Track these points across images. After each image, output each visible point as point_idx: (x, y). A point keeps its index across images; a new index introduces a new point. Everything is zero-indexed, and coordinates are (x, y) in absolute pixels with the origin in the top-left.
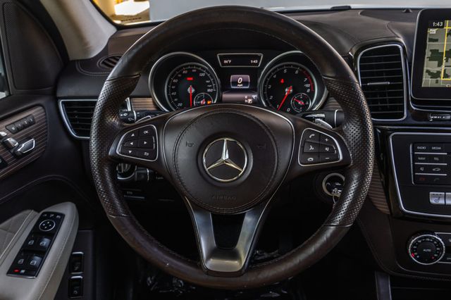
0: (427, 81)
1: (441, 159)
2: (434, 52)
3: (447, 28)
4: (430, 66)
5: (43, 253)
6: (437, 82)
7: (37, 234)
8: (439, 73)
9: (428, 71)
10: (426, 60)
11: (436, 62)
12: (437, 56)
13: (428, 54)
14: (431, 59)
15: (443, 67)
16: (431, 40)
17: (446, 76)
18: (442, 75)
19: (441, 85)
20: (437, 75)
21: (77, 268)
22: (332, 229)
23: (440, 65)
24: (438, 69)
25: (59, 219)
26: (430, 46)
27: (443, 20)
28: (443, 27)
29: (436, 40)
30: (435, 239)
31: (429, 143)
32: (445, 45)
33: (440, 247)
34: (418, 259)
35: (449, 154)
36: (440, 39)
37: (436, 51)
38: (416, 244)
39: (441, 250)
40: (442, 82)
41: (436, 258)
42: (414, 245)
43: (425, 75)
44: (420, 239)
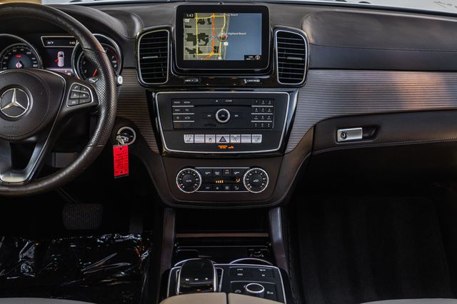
0: (187, 56)
1: (191, 110)
2: (190, 35)
3: (197, 18)
4: (188, 45)
6: (194, 56)
8: (195, 50)
9: (187, 49)
10: (185, 41)
11: (192, 42)
12: (192, 38)
13: (186, 36)
14: (188, 40)
15: (197, 45)
16: (186, 27)
17: (200, 52)
18: (197, 51)
19: (197, 59)
20: (193, 52)
22: (89, 148)
23: (195, 44)
24: (194, 47)
26: (187, 31)
27: (193, 13)
28: (194, 17)
29: (190, 27)
30: (194, 172)
31: (182, 99)
32: (196, 30)
33: (198, 177)
34: (184, 189)
35: (195, 106)
36: (193, 25)
37: (191, 34)
38: (181, 176)
39: (199, 181)
40: (198, 57)
41: (196, 187)
42: (179, 177)
43: (185, 51)
44: (184, 172)
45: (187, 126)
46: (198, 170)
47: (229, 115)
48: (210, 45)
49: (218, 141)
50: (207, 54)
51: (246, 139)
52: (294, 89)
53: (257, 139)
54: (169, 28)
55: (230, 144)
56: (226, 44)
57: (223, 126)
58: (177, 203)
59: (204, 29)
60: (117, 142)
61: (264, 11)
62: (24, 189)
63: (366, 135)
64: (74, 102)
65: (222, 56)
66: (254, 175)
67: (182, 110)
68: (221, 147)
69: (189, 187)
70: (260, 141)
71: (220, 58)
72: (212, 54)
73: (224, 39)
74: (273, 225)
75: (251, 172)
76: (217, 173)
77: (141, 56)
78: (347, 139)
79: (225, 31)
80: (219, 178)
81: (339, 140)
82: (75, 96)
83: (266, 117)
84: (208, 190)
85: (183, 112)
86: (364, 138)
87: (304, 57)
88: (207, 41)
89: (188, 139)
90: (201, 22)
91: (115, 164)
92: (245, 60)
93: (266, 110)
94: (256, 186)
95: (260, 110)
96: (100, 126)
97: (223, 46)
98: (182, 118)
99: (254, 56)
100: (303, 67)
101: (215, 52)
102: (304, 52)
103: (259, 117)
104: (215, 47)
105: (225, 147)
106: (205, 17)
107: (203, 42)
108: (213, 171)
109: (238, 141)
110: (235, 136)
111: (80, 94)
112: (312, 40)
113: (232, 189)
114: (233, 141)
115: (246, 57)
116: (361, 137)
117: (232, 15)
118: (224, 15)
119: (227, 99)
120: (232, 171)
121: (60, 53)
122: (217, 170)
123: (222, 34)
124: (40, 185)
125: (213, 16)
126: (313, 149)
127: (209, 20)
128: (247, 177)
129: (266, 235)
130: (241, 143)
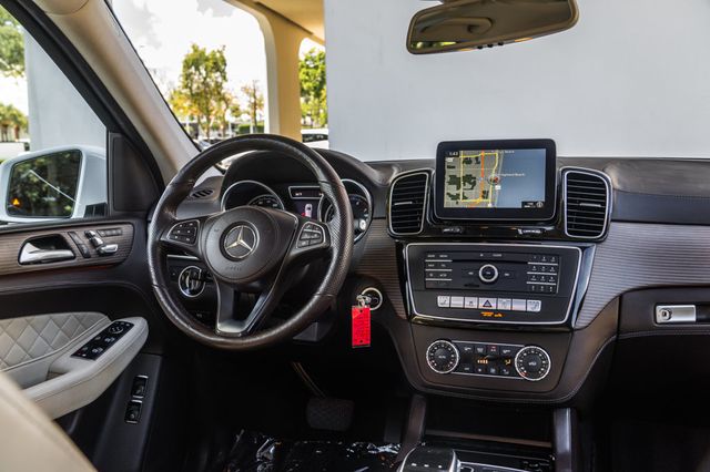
0: (448, 203)
1: (448, 265)
2: (453, 177)
3: (461, 157)
4: (450, 189)
5: (106, 346)
6: (457, 203)
7: (105, 334)
8: (458, 195)
9: (448, 194)
10: (446, 184)
11: (455, 186)
12: (455, 181)
13: (447, 179)
14: (450, 183)
15: (461, 190)
16: (449, 167)
17: (465, 198)
18: (461, 197)
19: (461, 206)
20: (456, 197)
21: (138, 392)
23: (458, 188)
24: (458, 192)
25: (128, 327)
26: (449, 172)
27: (458, 150)
28: (458, 156)
29: (454, 168)
30: (449, 346)
31: (437, 252)
32: (461, 172)
33: (454, 353)
34: (436, 368)
35: (454, 261)
36: (458, 166)
37: (455, 176)
38: (433, 351)
39: (455, 358)
40: (462, 204)
41: (452, 366)
42: (431, 352)
43: (446, 197)
44: (436, 345)
45: (441, 286)
46: (455, 344)
47: (497, 273)
48: (478, 190)
49: (481, 306)
50: (473, 200)
51: (519, 305)
52: (588, 245)
53: (535, 306)
54: (429, 172)
55: (497, 311)
56: (498, 187)
57: (488, 287)
58: (427, 386)
59: (470, 170)
60: (357, 303)
61: (548, 145)
62: (240, 341)
63: (703, 317)
64: (304, 243)
65: (493, 203)
66: (530, 356)
67: (437, 265)
68: (485, 314)
69: (442, 365)
70: (538, 309)
71: (490, 206)
72: (480, 200)
73: (495, 181)
74: (558, 432)
75: (525, 351)
76: (480, 350)
77: (393, 203)
78: (672, 320)
79: (497, 171)
80: (482, 356)
81: (659, 321)
82: (306, 236)
83: (547, 278)
84: (467, 372)
85: (439, 269)
86: (698, 321)
87: (604, 204)
88: (474, 184)
89: (443, 301)
90: (467, 161)
91: (354, 330)
92: (523, 208)
93: (548, 269)
94: (532, 372)
95: (539, 268)
96: (330, 271)
97: (494, 191)
98: (437, 275)
99: (535, 203)
100: (603, 216)
101: (483, 197)
102: (605, 198)
103: (538, 278)
104: (484, 192)
105: (490, 314)
106: (472, 155)
107: (468, 186)
108: (474, 347)
109: (508, 308)
110: (504, 300)
111: (312, 234)
112: (617, 186)
113: (499, 372)
114: (501, 307)
115: (524, 203)
116: (693, 318)
117: (506, 152)
118: (497, 153)
119: (496, 252)
120: (500, 349)
121: (307, 206)
122: (480, 346)
123: (493, 176)
124: (258, 338)
125: (483, 153)
126: (618, 331)
127: (477, 158)
128: (519, 358)
129: (548, 445)
130: (511, 311)
